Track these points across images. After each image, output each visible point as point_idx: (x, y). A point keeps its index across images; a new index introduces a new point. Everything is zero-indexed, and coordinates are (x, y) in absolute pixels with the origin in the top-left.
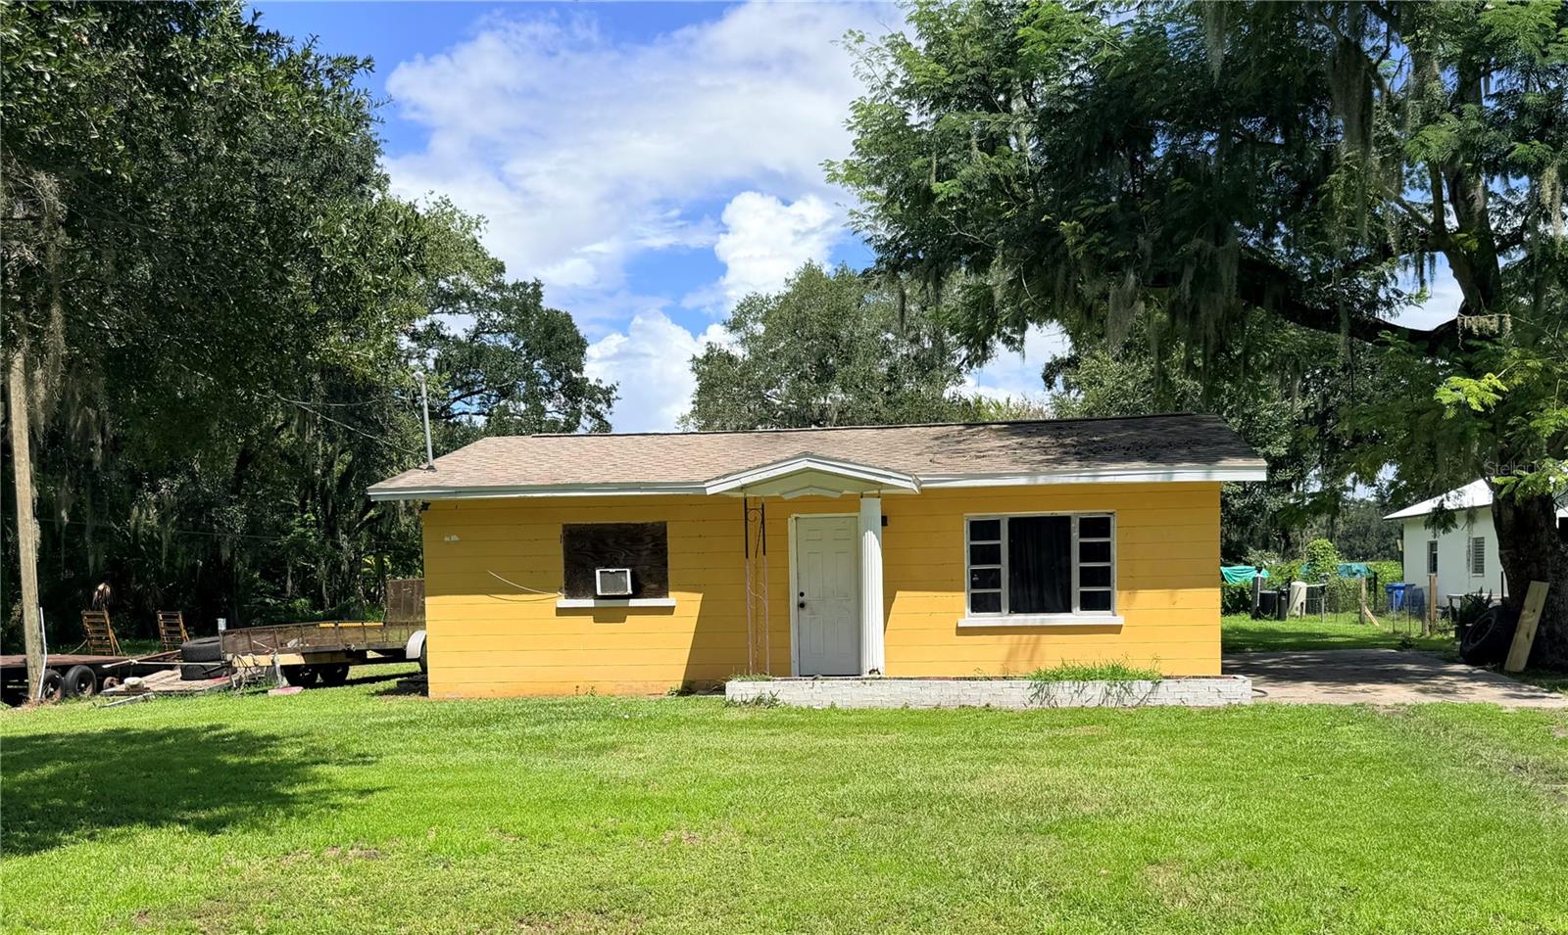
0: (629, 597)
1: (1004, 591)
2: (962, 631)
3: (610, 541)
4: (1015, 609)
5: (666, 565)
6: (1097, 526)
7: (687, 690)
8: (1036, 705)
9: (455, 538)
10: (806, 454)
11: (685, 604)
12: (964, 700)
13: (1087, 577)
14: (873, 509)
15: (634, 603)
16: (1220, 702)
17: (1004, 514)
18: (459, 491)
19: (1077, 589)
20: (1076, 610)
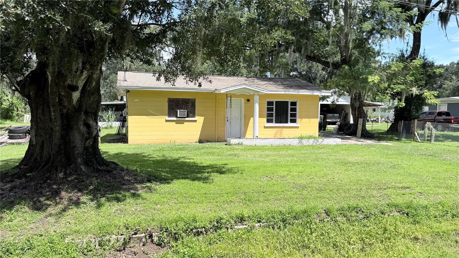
0: (185, 117)
1: (274, 118)
2: (265, 127)
3: (180, 103)
4: (276, 122)
5: (195, 109)
6: (294, 104)
7: (200, 141)
8: (299, 145)
9: (137, 100)
10: (244, 84)
11: (200, 120)
12: (284, 144)
13: (292, 115)
14: (258, 98)
15: (187, 119)
17: (274, 100)
18: (144, 88)
19: (289, 118)
20: (289, 123)
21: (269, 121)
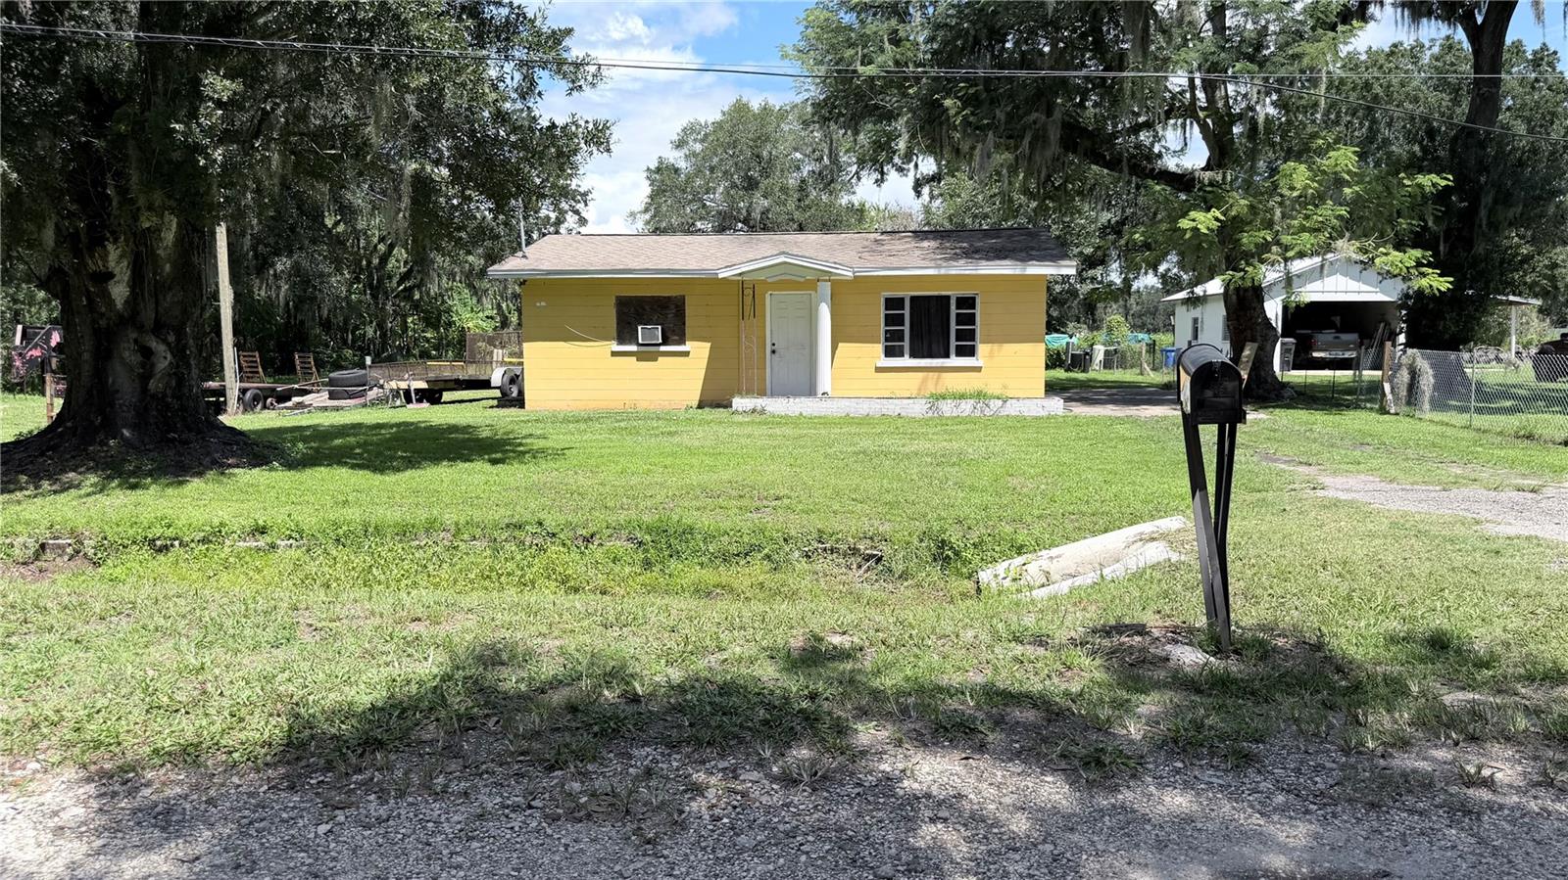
0: (659, 345)
1: (906, 344)
2: (879, 370)
3: (647, 307)
4: (914, 355)
5: (684, 324)
6: (968, 302)
7: (700, 407)
8: (930, 414)
9: (543, 304)
10: (784, 253)
11: (698, 351)
12: (885, 411)
13: (960, 336)
14: (826, 288)
15: (663, 348)
16: (1044, 413)
17: (907, 294)
18: (549, 272)
19: (953, 343)
20: (953, 356)
21: (890, 352)
